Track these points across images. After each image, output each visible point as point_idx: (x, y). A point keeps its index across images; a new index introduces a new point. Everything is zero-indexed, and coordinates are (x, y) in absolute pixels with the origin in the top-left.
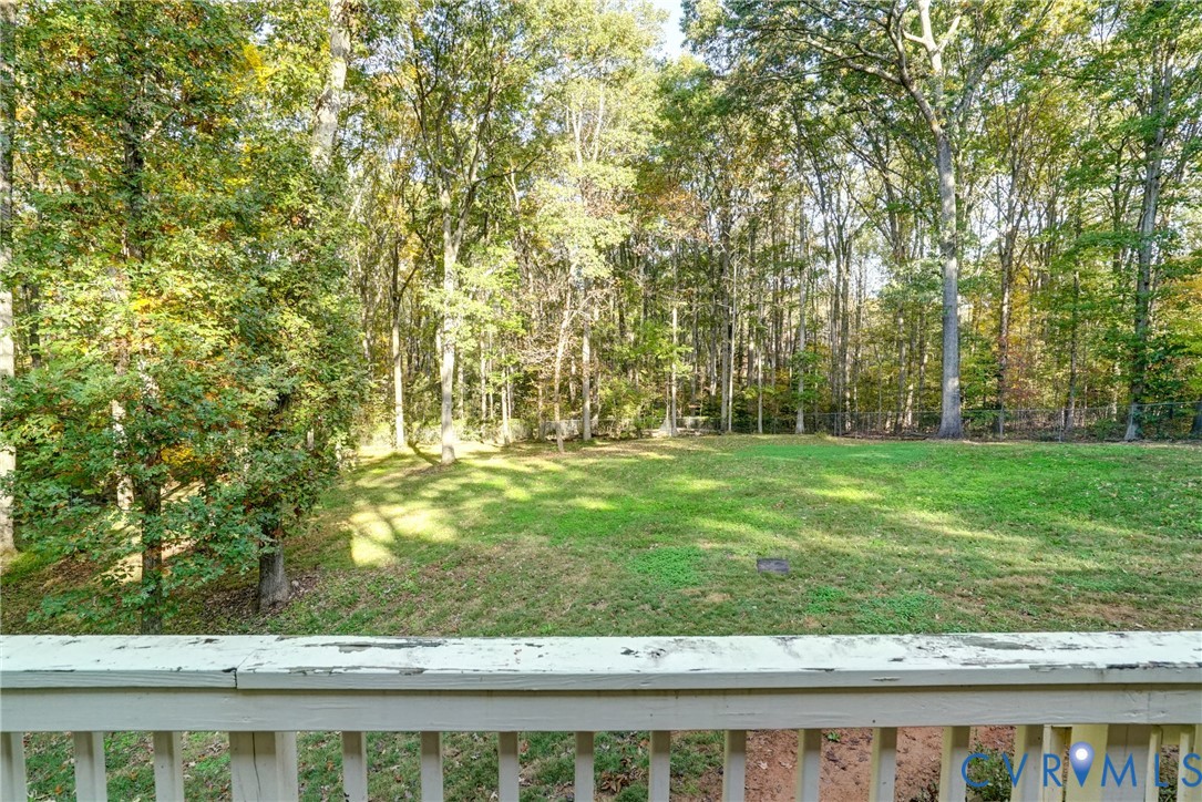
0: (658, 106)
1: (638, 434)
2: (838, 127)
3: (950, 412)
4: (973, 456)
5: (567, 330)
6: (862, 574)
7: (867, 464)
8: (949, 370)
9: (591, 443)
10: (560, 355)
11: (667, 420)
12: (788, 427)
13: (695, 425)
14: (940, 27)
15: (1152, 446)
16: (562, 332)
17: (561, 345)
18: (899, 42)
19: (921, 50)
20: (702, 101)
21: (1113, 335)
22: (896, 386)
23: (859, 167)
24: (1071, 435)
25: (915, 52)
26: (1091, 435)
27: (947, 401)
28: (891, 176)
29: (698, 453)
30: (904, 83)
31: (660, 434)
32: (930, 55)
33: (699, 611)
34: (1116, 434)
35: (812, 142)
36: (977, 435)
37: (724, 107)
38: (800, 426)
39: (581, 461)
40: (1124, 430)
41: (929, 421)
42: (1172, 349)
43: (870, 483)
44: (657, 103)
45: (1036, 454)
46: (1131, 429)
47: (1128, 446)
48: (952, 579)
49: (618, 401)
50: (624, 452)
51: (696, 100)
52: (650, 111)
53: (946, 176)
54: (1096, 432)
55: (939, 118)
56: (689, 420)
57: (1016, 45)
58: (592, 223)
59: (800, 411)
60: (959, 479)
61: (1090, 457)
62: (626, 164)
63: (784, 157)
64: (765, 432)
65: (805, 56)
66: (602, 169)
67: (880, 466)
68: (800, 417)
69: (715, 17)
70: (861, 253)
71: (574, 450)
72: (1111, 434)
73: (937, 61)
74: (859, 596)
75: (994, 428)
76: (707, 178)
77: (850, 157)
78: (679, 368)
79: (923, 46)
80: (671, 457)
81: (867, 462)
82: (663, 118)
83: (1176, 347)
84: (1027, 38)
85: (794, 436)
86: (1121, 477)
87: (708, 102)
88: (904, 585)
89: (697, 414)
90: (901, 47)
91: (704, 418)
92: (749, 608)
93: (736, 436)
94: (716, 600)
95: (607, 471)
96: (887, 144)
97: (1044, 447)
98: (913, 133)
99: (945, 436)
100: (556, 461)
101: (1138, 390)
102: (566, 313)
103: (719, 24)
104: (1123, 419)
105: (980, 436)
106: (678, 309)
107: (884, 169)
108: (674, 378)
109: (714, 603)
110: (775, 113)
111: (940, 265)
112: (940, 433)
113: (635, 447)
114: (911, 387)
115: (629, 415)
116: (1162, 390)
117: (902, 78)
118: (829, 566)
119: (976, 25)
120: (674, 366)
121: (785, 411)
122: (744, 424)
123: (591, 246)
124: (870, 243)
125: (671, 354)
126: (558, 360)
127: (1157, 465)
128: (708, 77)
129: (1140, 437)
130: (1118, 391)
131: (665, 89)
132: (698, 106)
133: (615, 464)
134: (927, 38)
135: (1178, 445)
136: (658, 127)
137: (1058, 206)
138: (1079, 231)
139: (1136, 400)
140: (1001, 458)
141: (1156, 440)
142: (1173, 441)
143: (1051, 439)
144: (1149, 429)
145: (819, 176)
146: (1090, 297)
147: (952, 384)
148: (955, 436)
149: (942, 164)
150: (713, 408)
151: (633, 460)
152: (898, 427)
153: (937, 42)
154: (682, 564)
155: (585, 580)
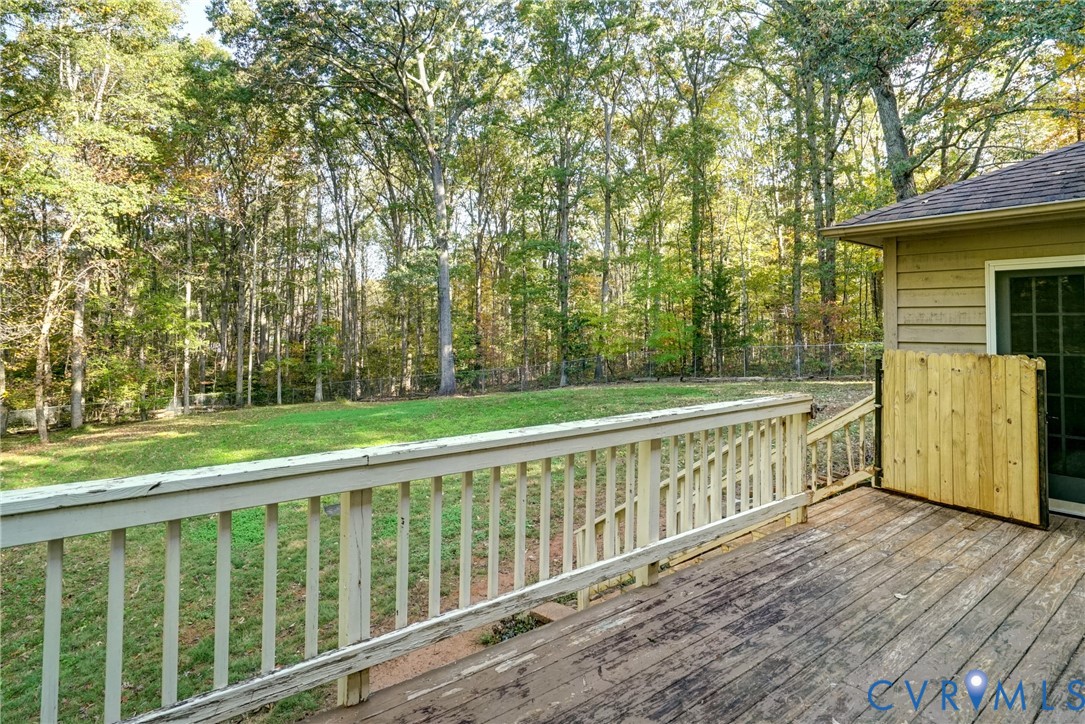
0: (183, 84)
1: (144, 414)
2: (349, 132)
3: (448, 373)
4: (470, 406)
5: (58, 302)
6: (415, 501)
7: (391, 420)
8: (445, 339)
9: (81, 430)
10: (45, 330)
11: (175, 399)
12: (307, 397)
13: (208, 401)
14: (432, 77)
15: (576, 389)
16: (50, 304)
17: (48, 319)
18: (404, 79)
19: (419, 89)
20: (223, 85)
21: (548, 313)
22: (399, 355)
23: (365, 169)
24: (528, 387)
25: (415, 89)
26: (541, 384)
27: (444, 364)
28: (393, 180)
29: (224, 427)
30: (407, 111)
31: (168, 413)
32: (425, 94)
33: (286, 558)
34: (554, 383)
35: (325, 140)
36: (466, 391)
37: (246, 96)
38: (319, 395)
39: (79, 449)
40: (559, 380)
41: (429, 384)
42: (582, 322)
43: (399, 435)
44: (183, 81)
45: (511, 400)
46: (563, 379)
47: (564, 389)
48: (480, 492)
49: (114, 381)
50: (133, 435)
51: (216, 84)
52: (174, 87)
53: (438, 187)
54: (542, 383)
55: (433, 143)
56: (201, 397)
57: (480, 101)
58: (101, 189)
59: (319, 381)
60: (465, 424)
61: (545, 399)
62: (143, 133)
63: (297, 149)
64: (284, 403)
65: (322, 69)
66: (114, 134)
67: (403, 420)
68: (319, 386)
69: (249, 19)
70: (363, 240)
71: (59, 439)
72: (551, 384)
73: (430, 99)
74: (418, 516)
75: (476, 385)
76: (220, 156)
77: (356, 158)
78: (194, 344)
79: (420, 86)
80: (197, 433)
81: (390, 419)
82: (189, 95)
83: (584, 321)
84: (487, 98)
85: (315, 404)
86: (566, 409)
87: (229, 88)
88: (449, 502)
89: (208, 391)
90: (405, 83)
91: (218, 394)
92: (331, 545)
93: (257, 409)
94: (298, 546)
95: (122, 456)
96: (389, 154)
97: (514, 395)
98: (410, 149)
99: (445, 393)
100: (41, 454)
101: (566, 350)
102: (56, 284)
103: (253, 27)
104: (557, 371)
105: (468, 392)
106: (192, 284)
107: (387, 174)
108: (187, 354)
109: (297, 549)
110: (293, 109)
111: (436, 255)
112: (440, 391)
113: (144, 429)
114: (410, 356)
115: (127, 397)
116: (579, 350)
117: (406, 106)
118: (387, 500)
119: (454, 79)
120: (187, 341)
121: (303, 381)
122: (263, 396)
123: (100, 213)
124: (371, 231)
125: (184, 330)
126: (42, 337)
127: (582, 400)
128: (231, 66)
129: (569, 383)
130: (553, 352)
131: (189, 68)
132: (218, 90)
133: (131, 447)
134: (423, 80)
135: (589, 387)
136: (183, 104)
137: (508, 218)
138: (524, 237)
139: (565, 358)
140: (489, 406)
141: (577, 385)
142: (586, 385)
143: (516, 390)
144: (574, 378)
145: (332, 170)
146: (533, 285)
147: (447, 349)
148: (452, 392)
149: (435, 178)
150: (227, 383)
151: (152, 441)
152: (402, 390)
153: (430, 86)
154: (254, 524)
155: (147, 561)
